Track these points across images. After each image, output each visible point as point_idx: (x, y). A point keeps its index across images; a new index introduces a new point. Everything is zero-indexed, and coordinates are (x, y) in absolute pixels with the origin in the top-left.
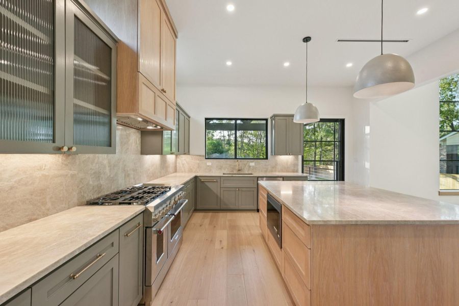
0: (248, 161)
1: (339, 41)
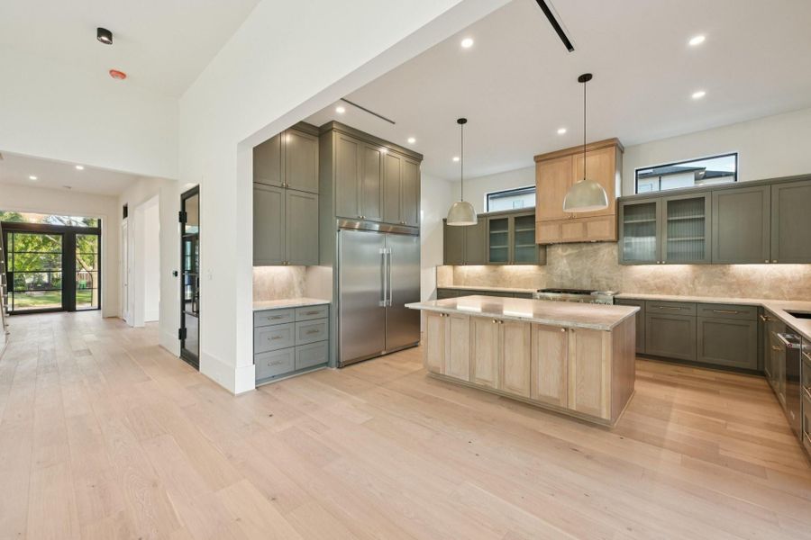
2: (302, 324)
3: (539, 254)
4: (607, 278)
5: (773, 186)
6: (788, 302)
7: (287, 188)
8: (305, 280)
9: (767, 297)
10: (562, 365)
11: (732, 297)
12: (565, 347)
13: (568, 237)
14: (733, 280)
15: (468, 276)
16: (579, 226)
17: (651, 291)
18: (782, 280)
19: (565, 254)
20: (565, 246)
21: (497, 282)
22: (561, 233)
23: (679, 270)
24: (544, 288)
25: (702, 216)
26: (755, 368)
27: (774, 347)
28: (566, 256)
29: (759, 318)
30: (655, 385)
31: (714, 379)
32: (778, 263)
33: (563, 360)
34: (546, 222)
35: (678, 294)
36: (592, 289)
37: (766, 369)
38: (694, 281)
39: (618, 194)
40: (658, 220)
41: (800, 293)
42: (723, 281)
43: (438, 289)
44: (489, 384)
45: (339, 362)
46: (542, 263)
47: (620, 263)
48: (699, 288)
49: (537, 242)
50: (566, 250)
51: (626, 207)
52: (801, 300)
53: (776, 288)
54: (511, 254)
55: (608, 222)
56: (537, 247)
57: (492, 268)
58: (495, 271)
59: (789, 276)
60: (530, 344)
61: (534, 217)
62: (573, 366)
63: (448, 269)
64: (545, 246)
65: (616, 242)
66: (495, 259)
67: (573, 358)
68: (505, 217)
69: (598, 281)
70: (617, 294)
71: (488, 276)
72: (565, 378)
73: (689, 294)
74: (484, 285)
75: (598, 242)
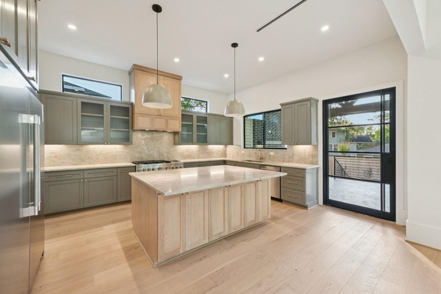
0: (269, 151)
1: (258, 31)
4: (167, 152)
5: (222, 117)
10: (256, 200)
12: (257, 190)
14: (209, 151)
16: (164, 121)
19: (143, 138)
21: (82, 161)
28: (144, 139)
33: (256, 197)
40: (193, 124)
46: (127, 143)
49: (135, 128)
50: (144, 135)
60: (244, 194)
69: (162, 155)
74: (63, 164)
75: (163, 131)
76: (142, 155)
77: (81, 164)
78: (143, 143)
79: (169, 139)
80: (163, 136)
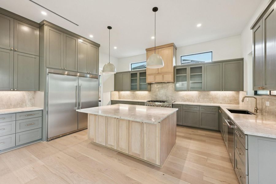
2: (20, 121)
3: (148, 87)
4: (171, 96)
5: (223, 63)
6: (227, 105)
7: (14, 51)
8: (34, 98)
9: (221, 103)
10: (141, 138)
11: (211, 103)
12: (142, 130)
13: (158, 81)
14: (211, 97)
15: (124, 95)
16: (161, 76)
17: (185, 101)
18: (226, 97)
19: (157, 87)
20: (157, 84)
21: (134, 98)
22: (155, 79)
23: (194, 93)
24: (150, 100)
25: (201, 74)
26: (217, 129)
27: (224, 123)
29: (219, 112)
30: (184, 140)
31: (204, 135)
32: (224, 91)
33: (141, 136)
34: (150, 75)
35: (194, 102)
36: (166, 100)
37: (221, 130)
38: (199, 97)
39: (174, 65)
40: (187, 74)
41: (231, 101)
42: (208, 97)
43: (111, 101)
44: (113, 147)
45: (48, 138)
46: (150, 90)
47: (175, 91)
48: (201, 100)
49: (147, 82)
51: (177, 70)
52: (231, 104)
53: (224, 100)
54: (138, 87)
55: (170, 75)
56: (147, 84)
57: (132, 92)
58: (133, 93)
59: (227, 95)
60: (129, 129)
61: (145, 73)
62: (145, 140)
63: (117, 93)
64: (150, 84)
65: (174, 83)
66: (133, 89)
67: (145, 135)
68: (136, 72)
69: (168, 97)
70: (174, 102)
71: (131, 95)
72: (142, 145)
73: (198, 102)
74: (129, 99)
75: (168, 83)
76: (157, 97)
77: (134, 99)
78: (157, 90)
79: (173, 87)
80: (169, 85)
